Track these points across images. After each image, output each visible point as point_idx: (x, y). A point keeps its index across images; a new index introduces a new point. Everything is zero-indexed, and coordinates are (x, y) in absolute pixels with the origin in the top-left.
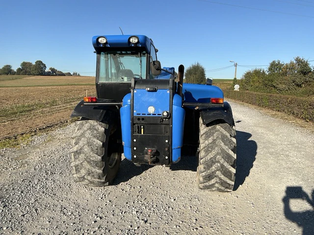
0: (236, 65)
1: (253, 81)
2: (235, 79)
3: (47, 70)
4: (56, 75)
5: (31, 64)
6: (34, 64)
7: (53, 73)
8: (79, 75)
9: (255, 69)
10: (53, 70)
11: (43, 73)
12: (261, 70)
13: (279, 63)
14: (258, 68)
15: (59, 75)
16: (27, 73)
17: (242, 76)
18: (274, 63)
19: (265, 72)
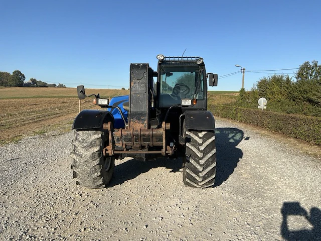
0: (243, 71)
1: (273, 93)
2: (243, 90)
3: (27, 81)
4: (37, 87)
5: (9, 74)
6: (12, 74)
7: (34, 84)
8: (65, 87)
9: (273, 75)
10: (34, 81)
11: (21, 85)
12: (282, 77)
13: (316, 65)
14: (278, 74)
15: (40, 86)
16: (4, 85)
17: (254, 85)
18: (307, 66)
19: (291, 78)
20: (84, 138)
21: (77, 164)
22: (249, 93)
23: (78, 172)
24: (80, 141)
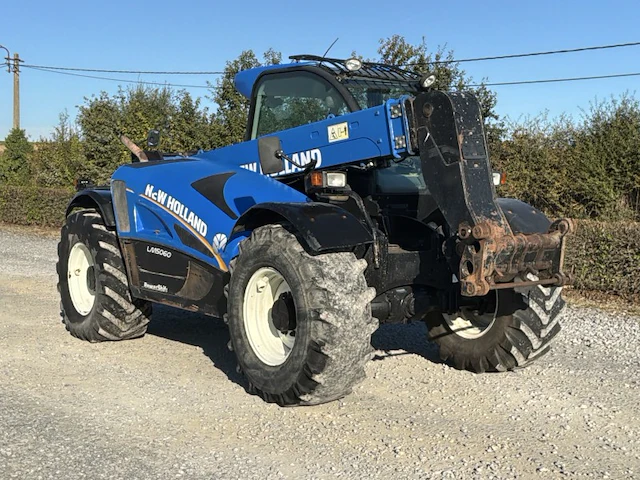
0: (15, 65)
2: (17, 136)
9: (134, 87)
17: (63, 118)
18: (250, 64)
19: (197, 102)
20: (340, 269)
21: (336, 335)
22: (46, 147)
23: (334, 357)
24: (334, 279)
